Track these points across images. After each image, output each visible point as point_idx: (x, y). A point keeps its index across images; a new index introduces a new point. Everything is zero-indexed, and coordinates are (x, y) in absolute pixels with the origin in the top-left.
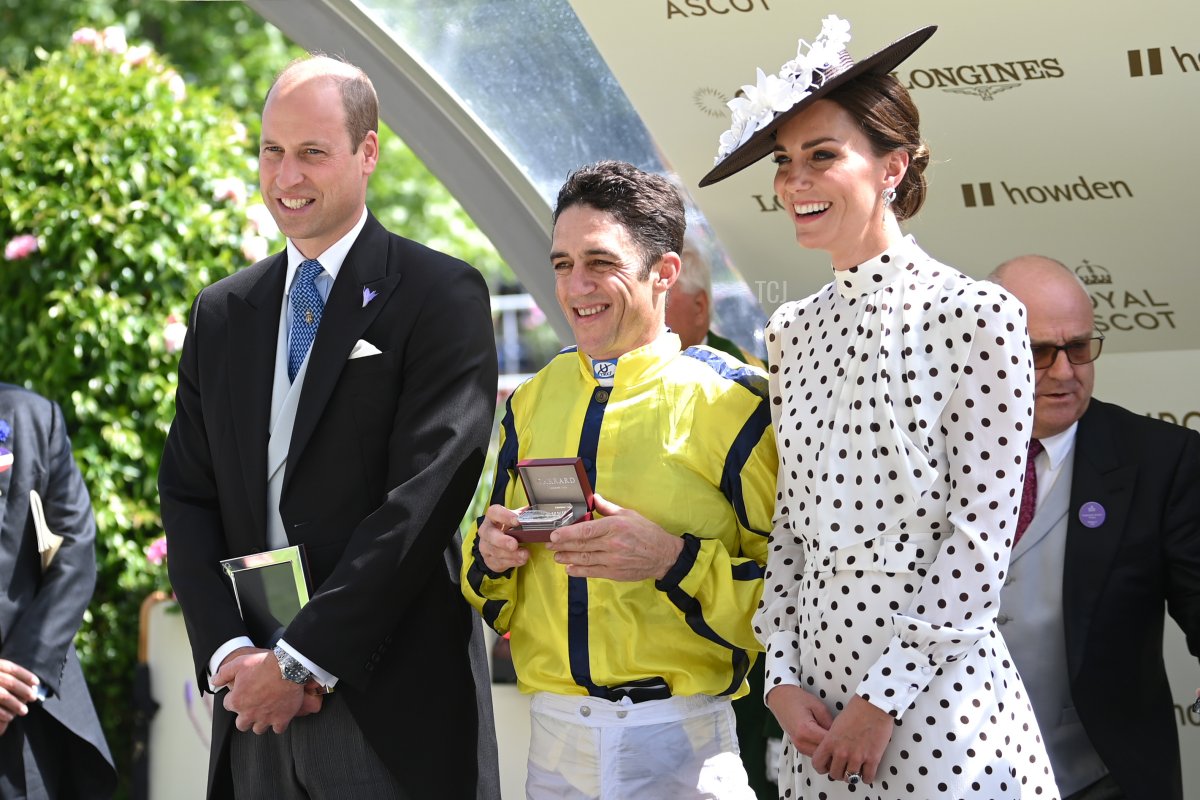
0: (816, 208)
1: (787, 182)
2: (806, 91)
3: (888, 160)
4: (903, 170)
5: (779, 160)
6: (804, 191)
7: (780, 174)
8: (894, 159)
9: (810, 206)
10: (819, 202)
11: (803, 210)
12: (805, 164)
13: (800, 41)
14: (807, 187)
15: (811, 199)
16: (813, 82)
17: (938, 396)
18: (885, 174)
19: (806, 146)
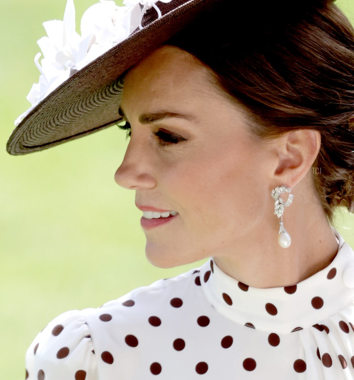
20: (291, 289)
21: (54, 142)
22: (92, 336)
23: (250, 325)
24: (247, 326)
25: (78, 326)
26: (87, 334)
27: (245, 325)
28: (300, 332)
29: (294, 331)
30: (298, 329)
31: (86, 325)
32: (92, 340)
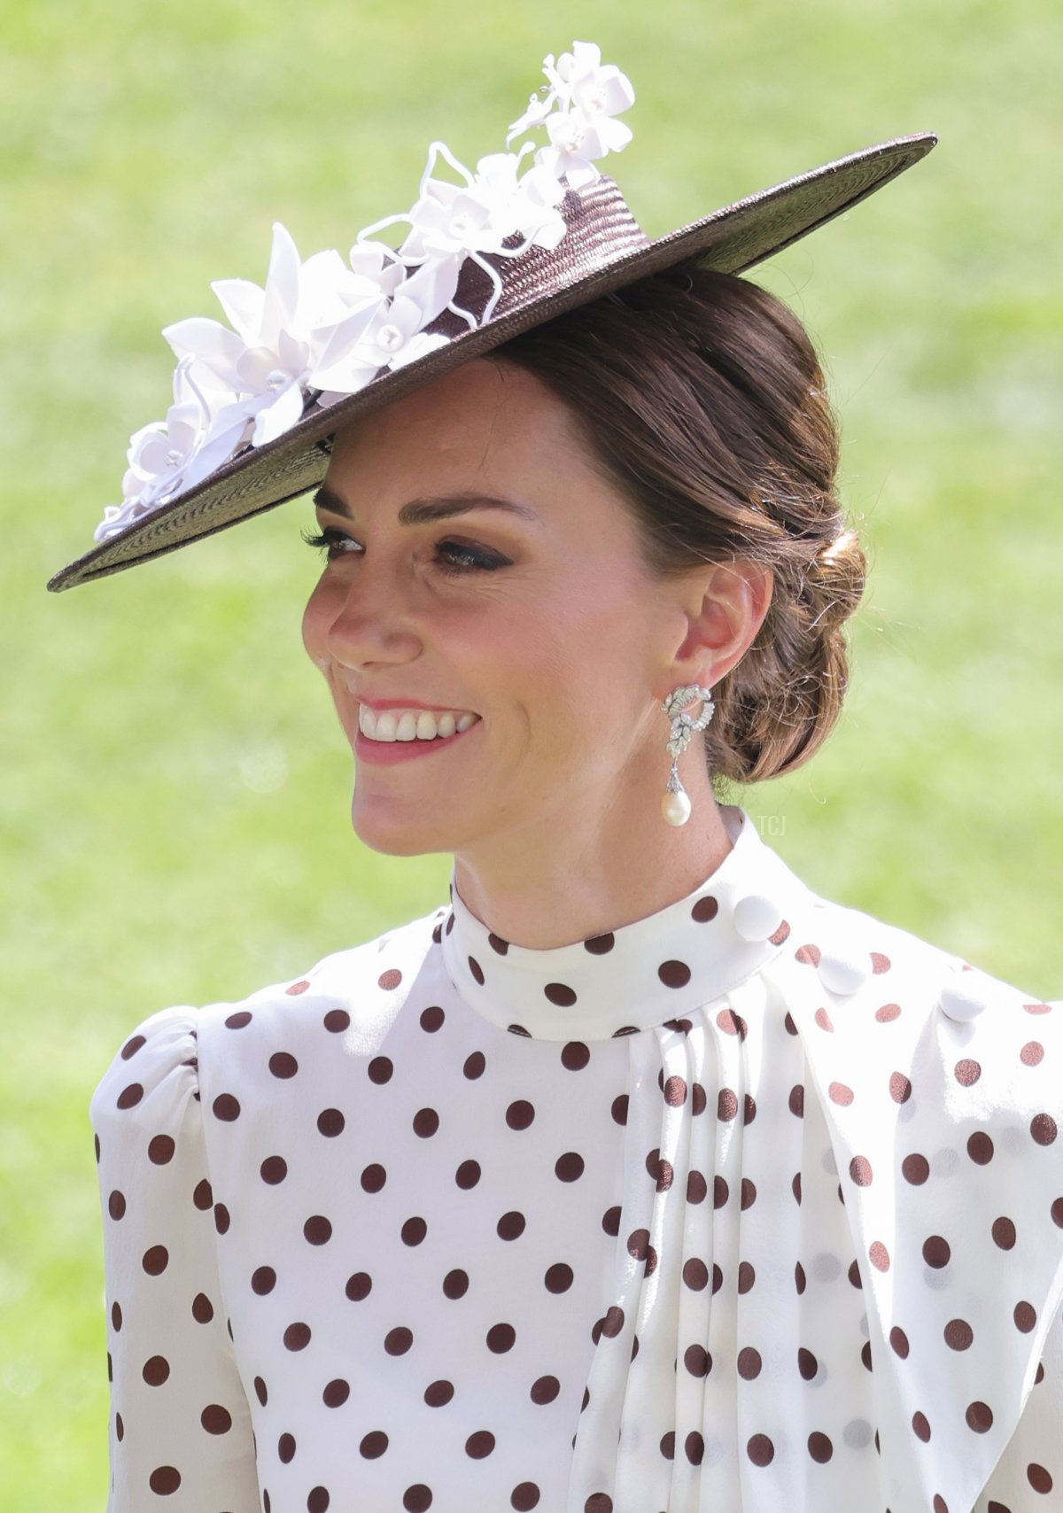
0: (426, 726)
1: (335, 628)
2: (431, 328)
3: (697, 587)
4: (748, 629)
5: (332, 538)
6: (390, 665)
7: (329, 591)
8: (719, 587)
9: (407, 719)
10: (438, 710)
11: (384, 727)
12: (402, 570)
13: (437, 147)
14: (399, 655)
15: (411, 694)
16: (458, 300)
17: (980, 1417)
18: (683, 636)
19: (416, 512)
20: (600, 944)
21: (113, 566)
22: (200, 1063)
23: (517, 1029)
24: (513, 1032)
25: (173, 1038)
26: (188, 1057)
27: (509, 1030)
28: (632, 1038)
29: (621, 1035)
30: (628, 1031)
31: (192, 1038)
32: (197, 1070)
